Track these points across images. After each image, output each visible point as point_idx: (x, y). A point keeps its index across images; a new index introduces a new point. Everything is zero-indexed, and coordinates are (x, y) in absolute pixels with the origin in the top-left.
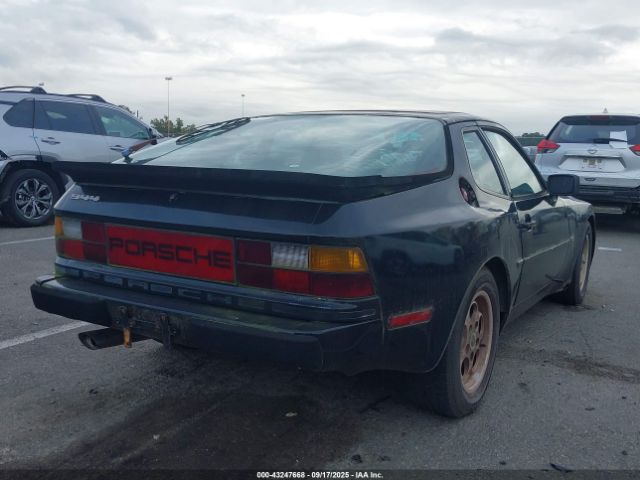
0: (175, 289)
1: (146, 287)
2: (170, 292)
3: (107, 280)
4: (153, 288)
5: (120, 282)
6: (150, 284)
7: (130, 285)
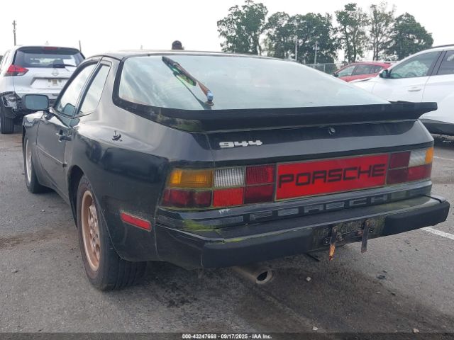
0: (347, 202)
1: (321, 208)
2: (343, 206)
3: (281, 214)
4: (328, 207)
5: (296, 211)
6: (325, 205)
7: (306, 211)
